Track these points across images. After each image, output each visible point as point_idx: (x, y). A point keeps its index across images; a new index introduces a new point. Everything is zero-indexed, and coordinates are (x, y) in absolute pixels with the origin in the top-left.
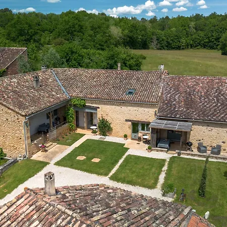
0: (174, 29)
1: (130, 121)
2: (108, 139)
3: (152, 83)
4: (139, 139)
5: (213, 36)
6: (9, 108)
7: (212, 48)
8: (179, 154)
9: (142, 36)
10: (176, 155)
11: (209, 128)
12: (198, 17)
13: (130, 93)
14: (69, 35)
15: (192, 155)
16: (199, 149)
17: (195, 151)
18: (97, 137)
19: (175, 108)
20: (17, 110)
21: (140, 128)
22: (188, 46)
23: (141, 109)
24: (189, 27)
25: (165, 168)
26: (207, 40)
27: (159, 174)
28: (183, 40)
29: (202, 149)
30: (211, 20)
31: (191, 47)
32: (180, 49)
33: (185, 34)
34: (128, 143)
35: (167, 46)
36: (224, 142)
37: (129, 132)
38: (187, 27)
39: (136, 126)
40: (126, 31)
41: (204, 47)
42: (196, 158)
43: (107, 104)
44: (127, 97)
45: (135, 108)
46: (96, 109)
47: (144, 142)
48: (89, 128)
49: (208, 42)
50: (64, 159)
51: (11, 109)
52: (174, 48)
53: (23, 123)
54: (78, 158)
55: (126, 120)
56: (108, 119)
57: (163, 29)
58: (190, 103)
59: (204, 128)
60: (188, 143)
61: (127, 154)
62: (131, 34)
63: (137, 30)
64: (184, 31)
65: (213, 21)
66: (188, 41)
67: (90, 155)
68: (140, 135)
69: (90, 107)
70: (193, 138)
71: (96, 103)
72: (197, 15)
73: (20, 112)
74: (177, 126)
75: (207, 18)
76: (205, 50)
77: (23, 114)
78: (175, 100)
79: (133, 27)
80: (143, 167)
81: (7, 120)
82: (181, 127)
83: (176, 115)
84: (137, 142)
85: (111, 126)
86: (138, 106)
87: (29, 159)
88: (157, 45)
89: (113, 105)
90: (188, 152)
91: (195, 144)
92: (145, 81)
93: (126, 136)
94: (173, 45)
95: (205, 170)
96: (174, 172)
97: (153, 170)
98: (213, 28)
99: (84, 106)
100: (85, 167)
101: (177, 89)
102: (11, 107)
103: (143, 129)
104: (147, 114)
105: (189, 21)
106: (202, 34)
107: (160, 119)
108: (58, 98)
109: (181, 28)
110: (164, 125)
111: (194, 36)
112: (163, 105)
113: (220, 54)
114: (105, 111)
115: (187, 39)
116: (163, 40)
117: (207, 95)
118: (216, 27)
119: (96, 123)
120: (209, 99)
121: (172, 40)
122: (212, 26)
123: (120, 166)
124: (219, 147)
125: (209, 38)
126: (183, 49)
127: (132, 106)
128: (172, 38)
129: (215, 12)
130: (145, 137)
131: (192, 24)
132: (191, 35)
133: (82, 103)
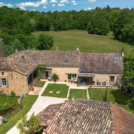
0: (62, 19)
1: (67, 74)
2: (58, 83)
3: (75, 57)
4: (72, 82)
5: (82, 23)
6: (18, 73)
7: (82, 29)
8: (91, 86)
9: (46, 23)
10: (90, 87)
11: (101, 75)
12: (74, 12)
13: (66, 62)
14: (10, 26)
15: (96, 86)
16: (97, 84)
17: (96, 85)
18: (52, 82)
19: (86, 67)
20: (23, 73)
21: (72, 77)
22: (70, 28)
23: (72, 69)
24: (70, 18)
25: (88, 93)
26: (80, 25)
27: (86, 95)
28: (67, 25)
29: (99, 84)
30: (81, 14)
31: (72, 29)
32: (66, 30)
33: (68, 21)
34: (67, 84)
35: (59, 29)
36: (107, 80)
37: (67, 79)
38: (69, 18)
39: (70, 76)
40: (38, 21)
41: (79, 29)
42: (98, 87)
43: (56, 67)
44: (65, 64)
45: (70, 68)
46: (51, 69)
47: (74, 83)
48: (46, 78)
49: (80, 26)
50: (43, 93)
51: (20, 73)
52: (62, 30)
53: (26, 79)
54: (50, 92)
55: (66, 74)
56: (57, 74)
57: (55, 19)
58: (92, 65)
59: (99, 75)
60: (93, 82)
61: (69, 88)
62: (40, 23)
63: (43, 20)
64: (67, 20)
65: (82, 14)
66: (70, 26)
67: (54, 90)
68: (72, 80)
69: (48, 69)
70: (95, 80)
71: (51, 67)
72: (73, 11)
73: (25, 74)
74: (89, 75)
75: (78, 13)
76: (79, 30)
77: (26, 75)
78: (86, 64)
79: (41, 18)
80: (79, 93)
81: (17, 78)
82: (91, 75)
83: (87, 70)
84: (71, 83)
85: (59, 77)
86: (71, 67)
87: (28, 95)
88: (53, 28)
89: (59, 67)
90: (93, 85)
91: (96, 82)
92: (71, 56)
93: (66, 81)
94: (62, 28)
95: (106, 91)
96: (92, 94)
97: (84, 94)
98: (82, 19)
99: (45, 69)
100: (55, 95)
101: (86, 59)
102: (20, 72)
103: (73, 77)
104: (75, 71)
105: (69, 14)
106: (77, 21)
107: (81, 72)
108: (34, 66)
109: (65, 18)
110: (83, 75)
111: (73, 23)
112: (81, 66)
113: (88, 33)
114: (55, 70)
115: (69, 24)
116: (56, 25)
117: (99, 61)
118: (84, 18)
119: (50, 76)
120: (100, 63)
121: (61, 25)
122: (82, 17)
123: (70, 94)
124: (105, 82)
125: (80, 24)
126: (67, 30)
127: (68, 67)
128: (61, 24)
129: (82, 10)
130: (74, 81)
131: (71, 16)
132: (71, 22)
133: (44, 67)
